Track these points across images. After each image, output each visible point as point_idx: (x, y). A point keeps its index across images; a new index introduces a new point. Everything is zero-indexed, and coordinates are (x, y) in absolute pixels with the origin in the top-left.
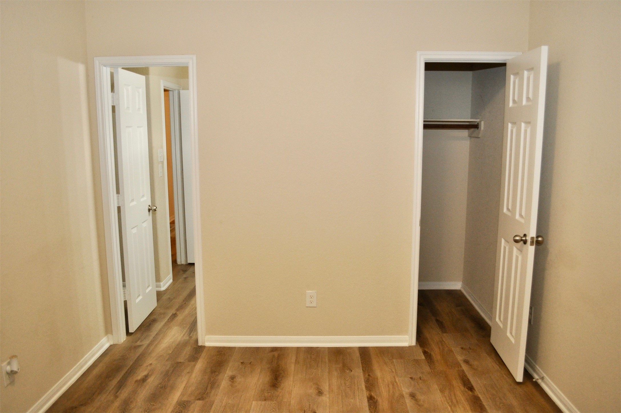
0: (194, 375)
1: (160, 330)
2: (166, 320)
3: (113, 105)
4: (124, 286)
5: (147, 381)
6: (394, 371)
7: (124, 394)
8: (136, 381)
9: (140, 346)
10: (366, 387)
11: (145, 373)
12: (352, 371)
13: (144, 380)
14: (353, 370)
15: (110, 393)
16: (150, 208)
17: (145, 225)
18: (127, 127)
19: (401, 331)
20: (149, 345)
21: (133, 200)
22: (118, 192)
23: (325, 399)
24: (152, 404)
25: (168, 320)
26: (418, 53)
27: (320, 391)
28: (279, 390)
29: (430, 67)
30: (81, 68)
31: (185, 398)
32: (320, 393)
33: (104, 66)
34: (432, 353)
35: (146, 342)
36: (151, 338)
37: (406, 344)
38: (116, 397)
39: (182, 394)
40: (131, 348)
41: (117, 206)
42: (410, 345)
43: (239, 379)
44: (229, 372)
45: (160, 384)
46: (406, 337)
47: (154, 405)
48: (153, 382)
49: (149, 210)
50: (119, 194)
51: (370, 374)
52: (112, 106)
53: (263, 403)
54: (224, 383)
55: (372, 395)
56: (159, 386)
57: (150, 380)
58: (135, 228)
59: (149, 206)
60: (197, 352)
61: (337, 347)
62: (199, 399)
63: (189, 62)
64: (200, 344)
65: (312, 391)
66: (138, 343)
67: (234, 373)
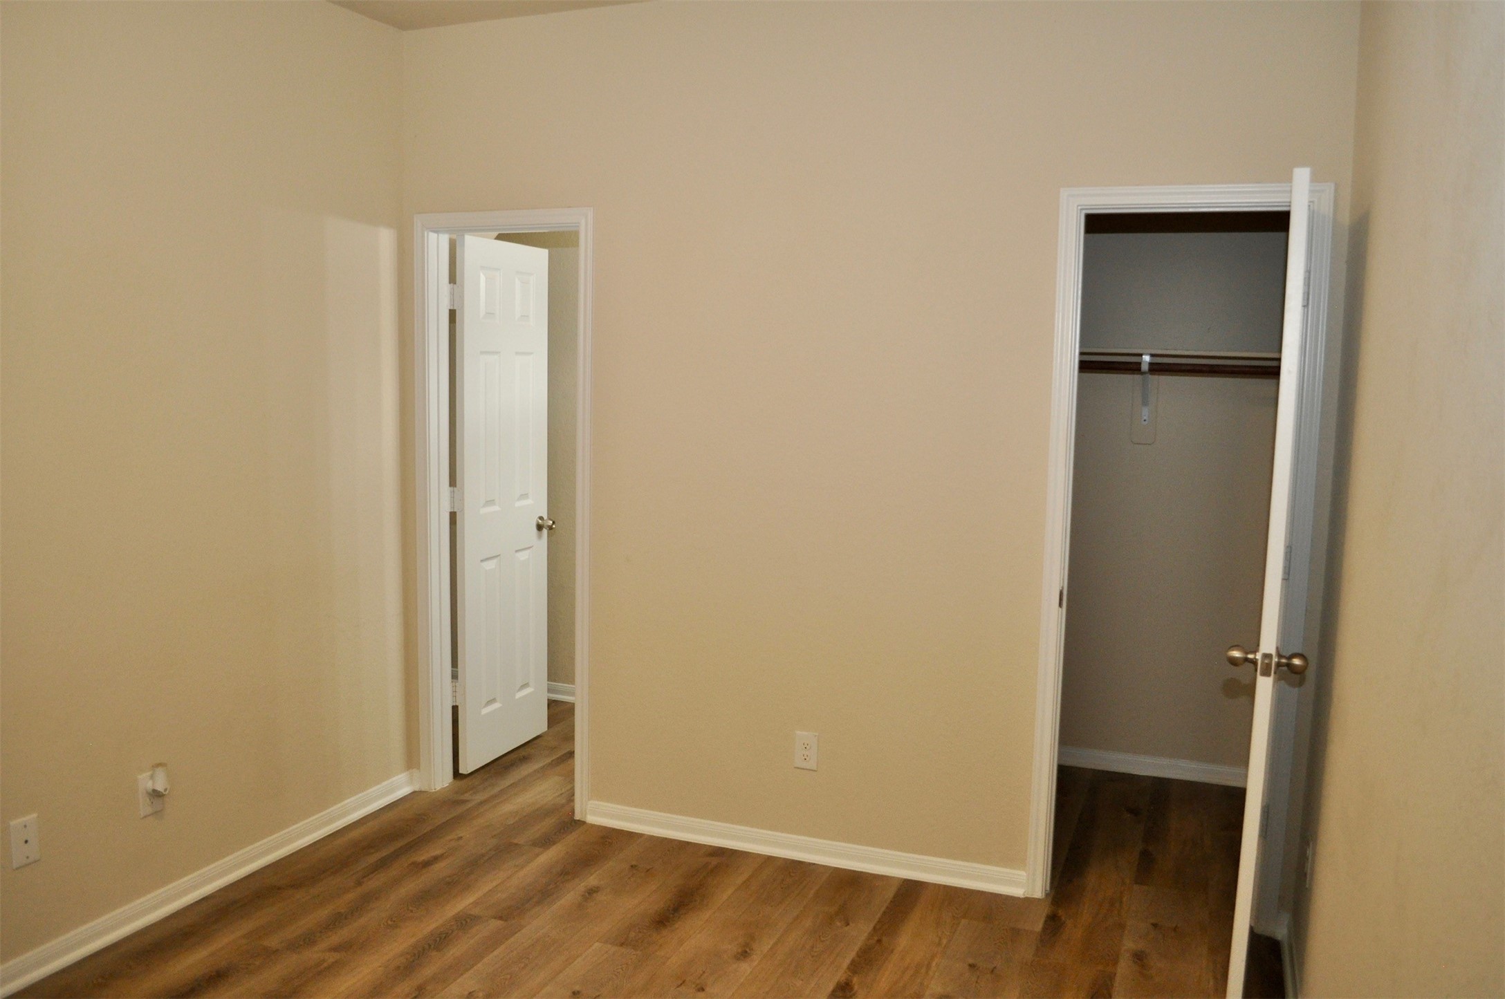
0: (522, 874)
1: (524, 779)
2: (548, 760)
3: (452, 308)
4: (455, 676)
5: (433, 866)
6: (944, 941)
7: (373, 883)
8: (413, 863)
9: (464, 802)
10: (853, 962)
11: (438, 852)
12: (848, 924)
13: (427, 864)
14: (851, 924)
15: (352, 875)
16: (540, 521)
17: (523, 556)
18: (482, 353)
19: (1012, 857)
20: (482, 803)
21: (490, 502)
22: (453, 482)
23: (745, 968)
24: (410, 908)
25: (552, 761)
26: (1064, 193)
27: (748, 950)
28: (665, 932)
29: (1097, 224)
30: (386, 238)
31: (476, 911)
32: (744, 954)
33: (432, 231)
34: (1069, 923)
35: (480, 797)
36: (496, 790)
37: (1018, 892)
38: (359, 883)
39: (476, 903)
40: (448, 801)
41: (450, 511)
42: (1028, 896)
43: (601, 897)
44: (592, 880)
45: (449, 877)
46: (1021, 875)
47: (412, 911)
48: (440, 870)
49: (540, 527)
50: (456, 486)
51: (885, 939)
52: (450, 310)
53: (614, 949)
54: (570, 896)
55: (851, 982)
56: (447, 879)
57: (437, 867)
58: (495, 561)
59: (541, 518)
60: (562, 831)
61: (857, 870)
62: (500, 918)
63: (579, 223)
64: (577, 817)
65: (732, 948)
66: (467, 796)
67: (602, 882)
